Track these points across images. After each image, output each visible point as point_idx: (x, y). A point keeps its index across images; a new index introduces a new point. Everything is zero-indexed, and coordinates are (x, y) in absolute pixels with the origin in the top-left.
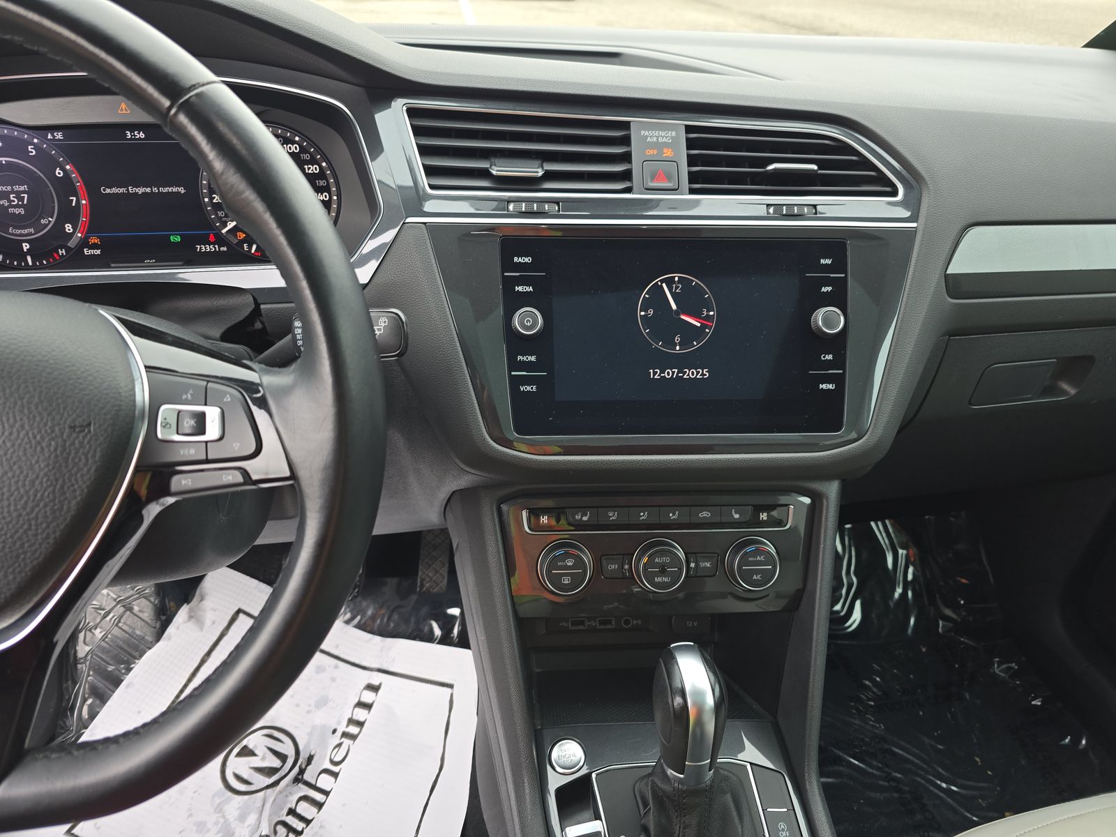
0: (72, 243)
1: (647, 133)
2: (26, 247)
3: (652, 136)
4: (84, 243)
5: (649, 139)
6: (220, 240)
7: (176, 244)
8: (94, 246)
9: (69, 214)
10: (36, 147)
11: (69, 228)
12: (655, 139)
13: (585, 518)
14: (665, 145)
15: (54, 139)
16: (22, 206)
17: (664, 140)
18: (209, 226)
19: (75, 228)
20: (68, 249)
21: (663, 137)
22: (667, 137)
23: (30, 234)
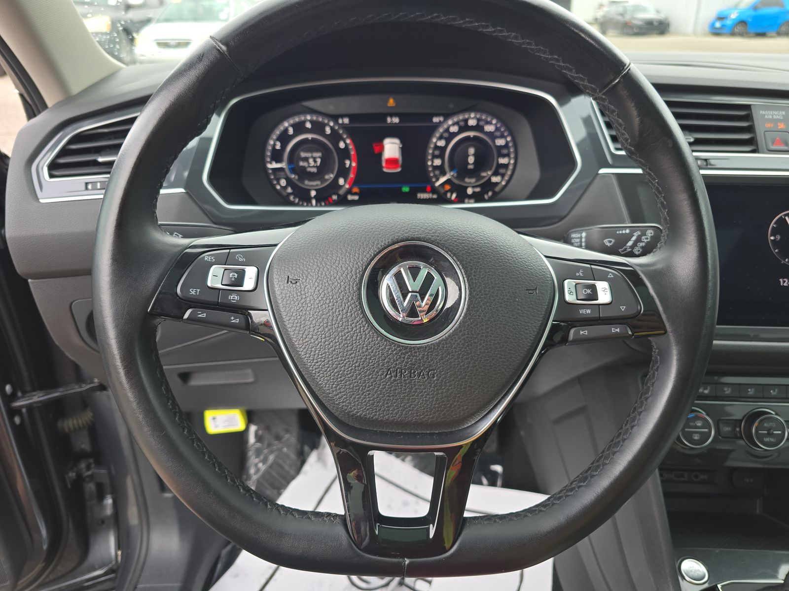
0: (341, 192)
1: (764, 112)
2: (313, 193)
3: (769, 114)
4: (349, 192)
5: (766, 117)
6: (434, 190)
7: (406, 193)
8: (355, 194)
9: (343, 172)
10: (332, 128)
11: (341, 181)
12: (771, 117)
13: (706, 392)
14: (778, 120)
15: (343, 124)
16: (317, 167)
17: (778, 117)
18: (428, 180)
19: (345, 181)
20: (339, 196)
21: (776, 115)
22: (779, 116)
23: (317, 185)
